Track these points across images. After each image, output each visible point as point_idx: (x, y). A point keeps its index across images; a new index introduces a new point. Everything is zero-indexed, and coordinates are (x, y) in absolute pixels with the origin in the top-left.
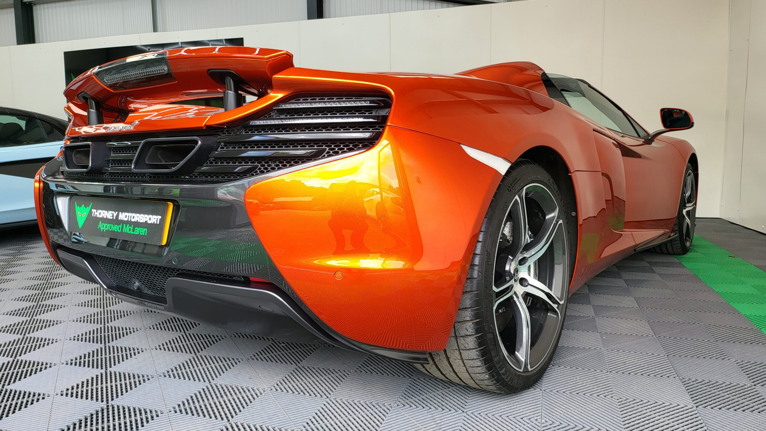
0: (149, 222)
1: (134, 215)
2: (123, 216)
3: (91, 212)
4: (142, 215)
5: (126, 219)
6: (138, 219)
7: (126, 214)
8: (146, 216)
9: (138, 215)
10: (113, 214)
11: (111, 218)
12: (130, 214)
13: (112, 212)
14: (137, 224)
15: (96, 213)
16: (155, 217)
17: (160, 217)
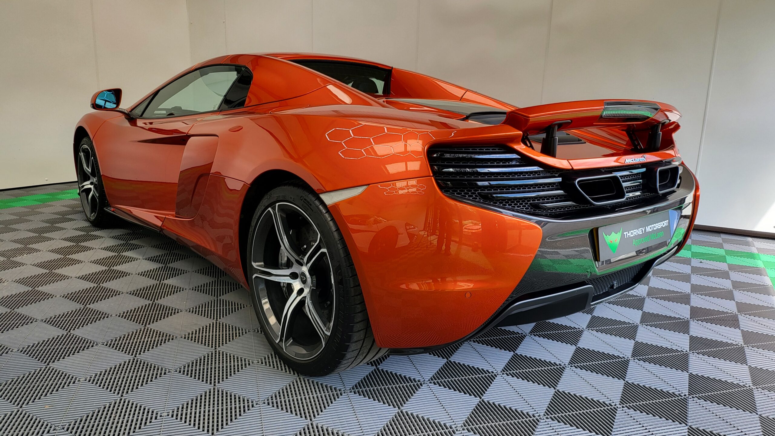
0: (663, 226)
1: (655, 225)
2: (648, 229)
3: (623, 235)
4: (659, 223)
5: (651, 230)
6: (657, 227)
7: (650, 226)
8: (661, 223)
9: (657, 224)
10: (642, 230)
11: (642, 233)
12: (652, 226)
13: (641, 229)
14: (658, 230)
15: (628, 235)
16: (665, 221)
17: (667, 221)
